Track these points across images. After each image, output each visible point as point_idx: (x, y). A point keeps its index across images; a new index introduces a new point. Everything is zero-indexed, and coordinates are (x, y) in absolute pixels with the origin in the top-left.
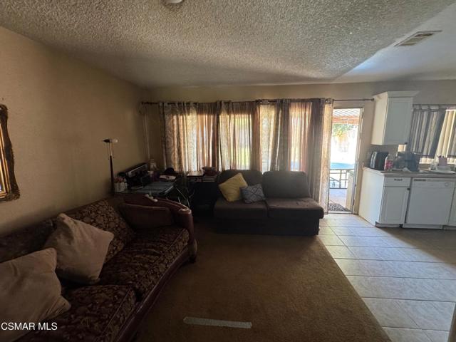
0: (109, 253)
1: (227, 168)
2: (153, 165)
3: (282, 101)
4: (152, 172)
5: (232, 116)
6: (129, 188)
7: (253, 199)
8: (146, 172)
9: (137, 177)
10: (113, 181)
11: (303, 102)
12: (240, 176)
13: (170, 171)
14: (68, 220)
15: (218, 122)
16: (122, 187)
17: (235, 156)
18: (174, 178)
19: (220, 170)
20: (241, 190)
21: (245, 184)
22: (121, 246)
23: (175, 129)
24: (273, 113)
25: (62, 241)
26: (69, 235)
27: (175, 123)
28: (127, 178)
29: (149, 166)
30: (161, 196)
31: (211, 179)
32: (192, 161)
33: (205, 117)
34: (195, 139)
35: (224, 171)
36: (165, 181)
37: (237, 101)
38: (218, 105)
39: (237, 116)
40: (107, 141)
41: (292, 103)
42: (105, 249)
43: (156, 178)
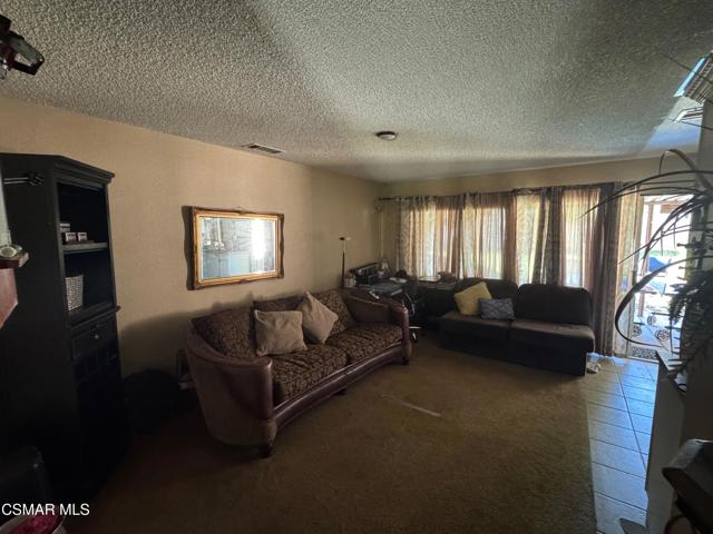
0: (333, 330)
1: (471, 275)
2: (385, 266)
3: (549, 189)
4: (381, 273)
5: (479, 211)
6: (357, 285)
7: (493, 314)
8: (376, 272)
9: (366, 276)
10: (343, 277)
11: (585, 190)
12: (484, 285)
13: (402, 274)
14: (310, 297)
15: (461, 218)
16: (352, 283)
17: (481, 260)
18: (404, 281)
19: (461, 277)
20: (480, 303)
21: (487, 295)
22: (342, 328)
23: (412, 227)
24: (537, 205)
25: (306, 308)
26: (310, 307)
27: (412, 219)
28: (357, 275)
29: (380, 266)
30: (385, 295)
31: (448, 287)
32: (428, 264)
33: (446, 213)
34: (432, 238)
35: (466, 279)
36: (394, 282)
37: (488, 191)
38: (462, 197)
39: (486, 210)
40: (342, 239)
41: (566, 192)
42: (331, 325)
43: (386, 279)
